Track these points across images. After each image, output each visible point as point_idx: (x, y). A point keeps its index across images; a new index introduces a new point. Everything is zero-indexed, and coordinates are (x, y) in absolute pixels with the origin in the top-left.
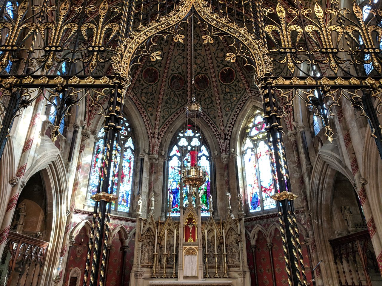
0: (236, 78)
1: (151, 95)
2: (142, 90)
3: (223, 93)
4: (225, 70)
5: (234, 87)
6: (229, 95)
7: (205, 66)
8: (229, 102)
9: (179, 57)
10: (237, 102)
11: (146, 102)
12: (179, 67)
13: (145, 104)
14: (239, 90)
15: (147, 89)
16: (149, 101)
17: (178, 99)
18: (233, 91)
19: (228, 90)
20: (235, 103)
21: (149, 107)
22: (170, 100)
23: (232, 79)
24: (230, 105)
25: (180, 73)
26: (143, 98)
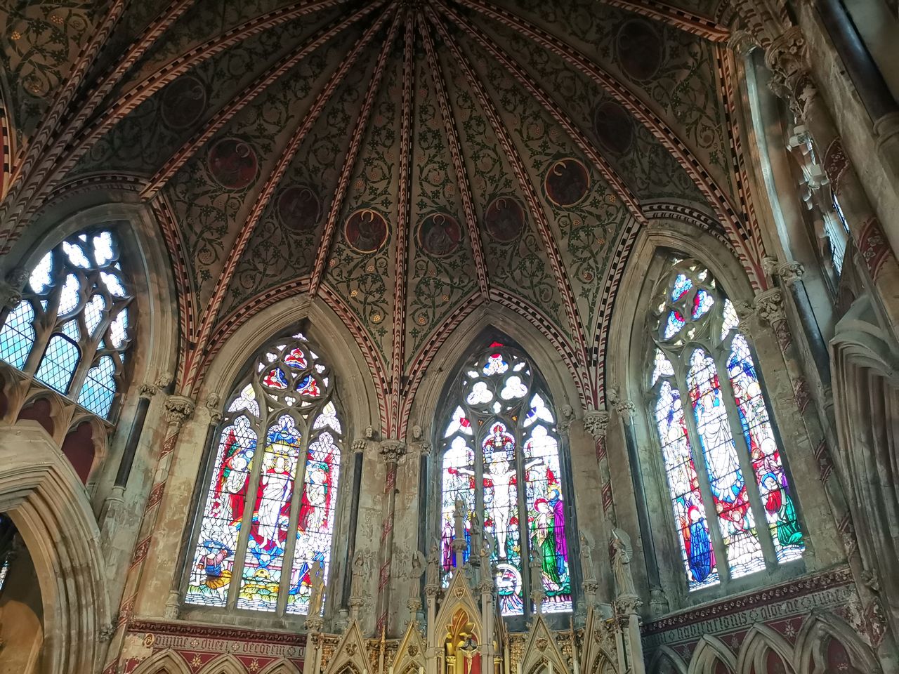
0: (594, 182)
1: (374, 282)
2: (350, 273)
3: (564, 233)
4: (559, 168)
5: (593, 210)
6: (582, 234)
7: (502, 174)
8: (586, 254)
9: (430, 166)
10: (610, 250)
11: (365, 303)
12: (436, 194)
13: (360, 307)
14: (609, 215)
15: (363, 267)
16: (370, 299)
17: (452, 278)
18: (591, 221)
19: (577, 221)
20: (603, 254)
21: (373, 312)
22: (427, 285)
23: (583, 187)
24: (591, 262)
25: (443, 209)
26: (354, 293)
